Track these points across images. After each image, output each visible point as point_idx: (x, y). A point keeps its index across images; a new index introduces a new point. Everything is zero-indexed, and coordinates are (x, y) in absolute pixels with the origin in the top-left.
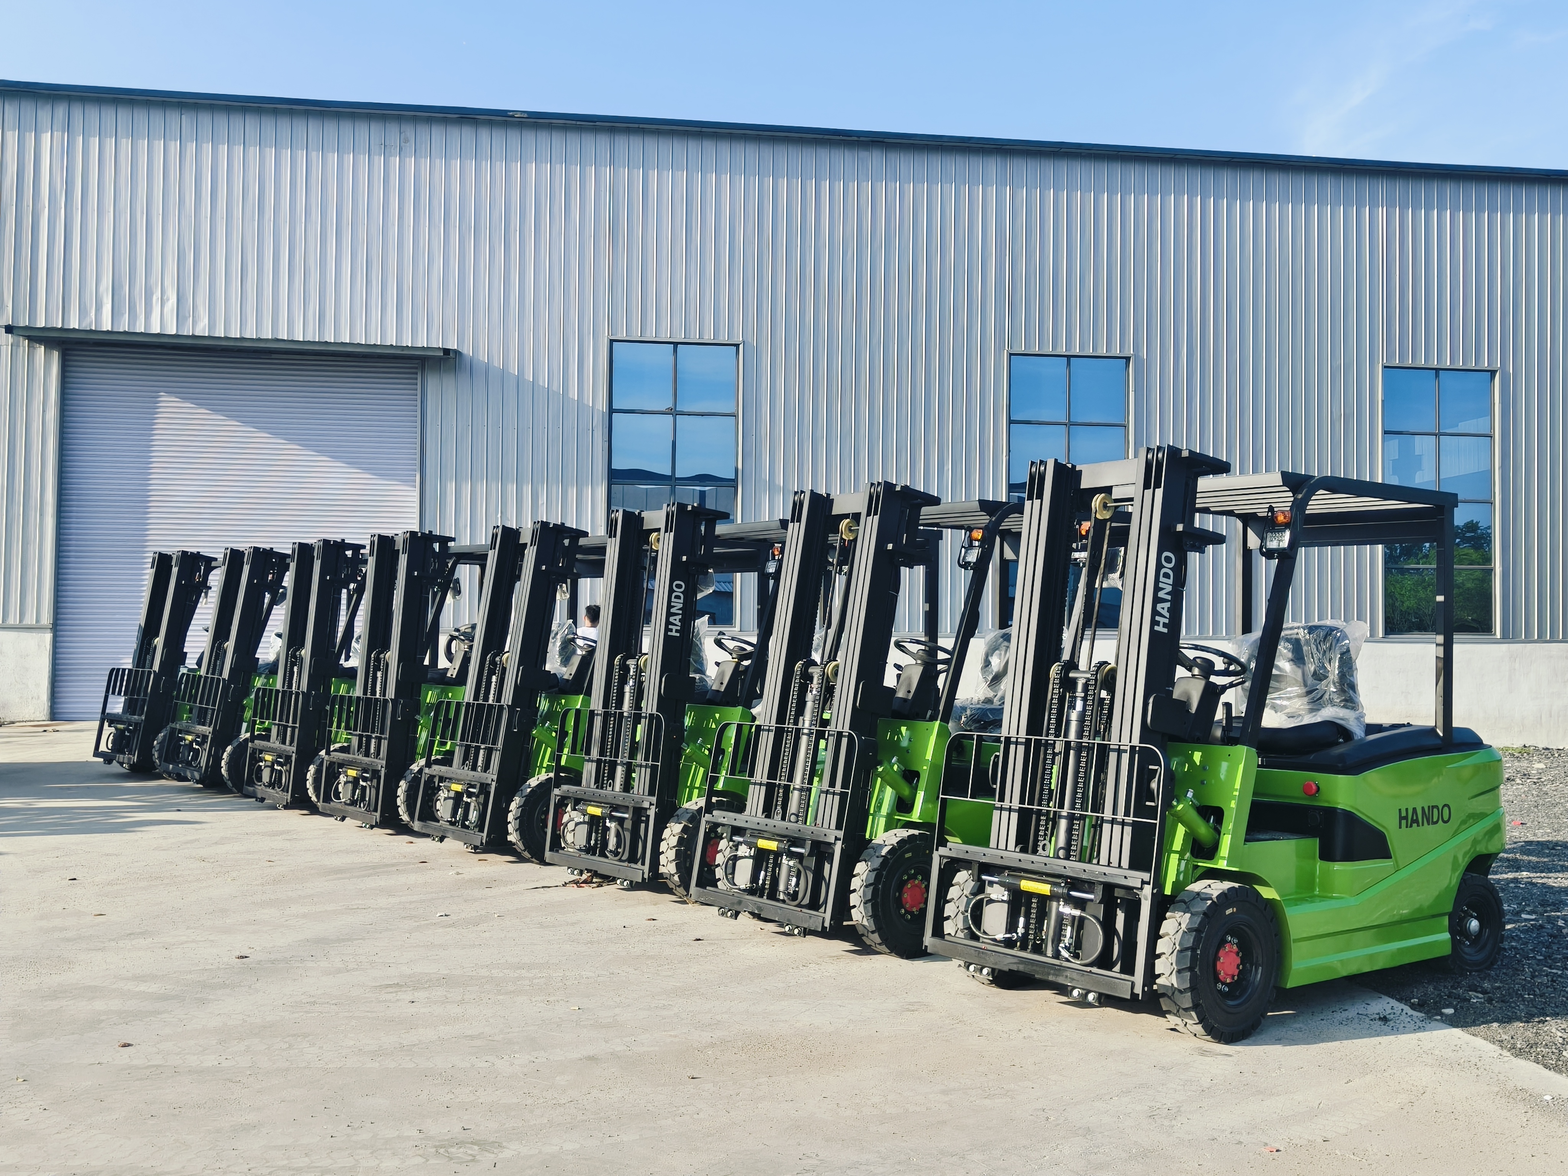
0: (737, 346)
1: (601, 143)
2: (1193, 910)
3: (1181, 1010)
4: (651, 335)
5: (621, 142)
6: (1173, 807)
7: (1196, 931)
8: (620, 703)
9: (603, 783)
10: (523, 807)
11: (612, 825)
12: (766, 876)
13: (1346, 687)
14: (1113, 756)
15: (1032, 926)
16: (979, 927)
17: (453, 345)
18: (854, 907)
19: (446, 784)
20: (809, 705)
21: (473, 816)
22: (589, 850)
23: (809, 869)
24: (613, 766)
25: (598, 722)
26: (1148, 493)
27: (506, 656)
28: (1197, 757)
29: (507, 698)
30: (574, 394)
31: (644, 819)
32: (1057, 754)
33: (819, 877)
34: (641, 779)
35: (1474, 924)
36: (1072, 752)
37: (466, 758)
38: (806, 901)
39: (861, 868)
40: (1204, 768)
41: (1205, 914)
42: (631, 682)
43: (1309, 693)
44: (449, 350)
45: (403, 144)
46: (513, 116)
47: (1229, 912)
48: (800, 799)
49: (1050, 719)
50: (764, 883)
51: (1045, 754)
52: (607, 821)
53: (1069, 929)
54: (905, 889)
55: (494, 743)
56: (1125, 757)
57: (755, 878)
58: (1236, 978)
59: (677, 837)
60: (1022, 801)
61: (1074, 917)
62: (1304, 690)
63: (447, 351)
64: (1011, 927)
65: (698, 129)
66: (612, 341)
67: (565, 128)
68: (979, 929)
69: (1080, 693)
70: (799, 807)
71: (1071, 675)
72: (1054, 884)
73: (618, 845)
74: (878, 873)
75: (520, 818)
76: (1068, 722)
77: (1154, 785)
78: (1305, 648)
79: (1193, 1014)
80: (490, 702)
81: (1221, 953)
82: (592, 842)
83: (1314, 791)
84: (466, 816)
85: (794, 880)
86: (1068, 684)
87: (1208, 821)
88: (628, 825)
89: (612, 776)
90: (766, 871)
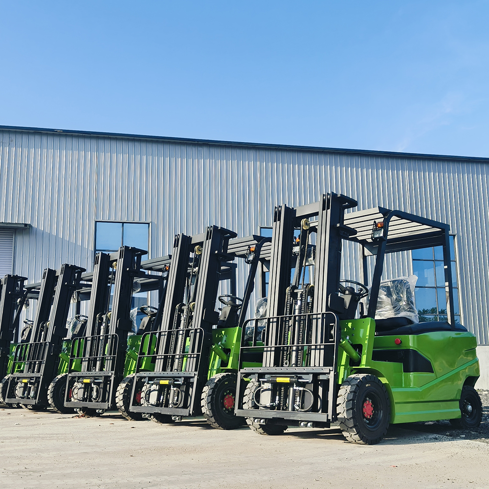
0: (149, 224)
1: (93, 143)
2: (352, 384)
3: (349, 429)
4: (113, 219)
5: (101, 142)
6: (341, 342)
7: (353, 392)
8: (99, 333)
9: (91, 370)
10: (54, 387)
11: (94, 387)
12: (163, 398)
13: (410, 303)
14: (314, 321)
15: (282, 400)
16: (258, 402)
17: (28, 222)
18: (203, 406)
19: (21, 380)
20: (182, 322)
21: (32, 394)
22: (84, 400)
23: (183, 391)
24: (95, 361)
25: (89, 343)
26: (325, 212)
27: (48, 323)
28: (350, 325)
29: (49, 339)
30: (79, 243)
31: (109, 382)
32: (290, 326)
33: (187, 394)
34: (108, 364)
35: (470, 407)
36: (297, 323)
37: (30, 368)
38: (182, 405)
39: (206, 389)
40: (353, 329)
41: (357, 385)
42: (104, 325)
43: (394, 308)
44: (27, 224)
45: (10, 142)
46: (57, 131)
47: (367, 385)
48: (179, 362)
49: (287, 310)
50: (163, 401)
51: (285, 325)
52: (92, 384)
53: (298, 398)
54: (225, 399)
55: (42, 359)
56: (320, 321)
57: (158, 399)
58: (372, 416)
59: (123, 389)
60: (276, 344)
61: (301, 391)
62: (392, 307)
63: (26, 225)
64: (273, 400)
65: (133, 138)
66: (96, 222)
67: (78, 137)
68: (259, 403)
69: (299, 298)
70: (178, 366)
71: (295, 291)
72: (291, 377)
73: (97, 395)
74: (213, 389)
75: (53, 392)
76: (295, 310)
77: (332, 332)
78: (391, 290)
79: (354, 429)
80: (41, 341)
81: (365, 404)
82: (86, 396)
83: (399, 343)
84: (29, 394)
85: (176, 397)
86: (294, 295)
87: (356, 351)
88: (102, 385)
89: (95, 365)
90: (163, 396)
